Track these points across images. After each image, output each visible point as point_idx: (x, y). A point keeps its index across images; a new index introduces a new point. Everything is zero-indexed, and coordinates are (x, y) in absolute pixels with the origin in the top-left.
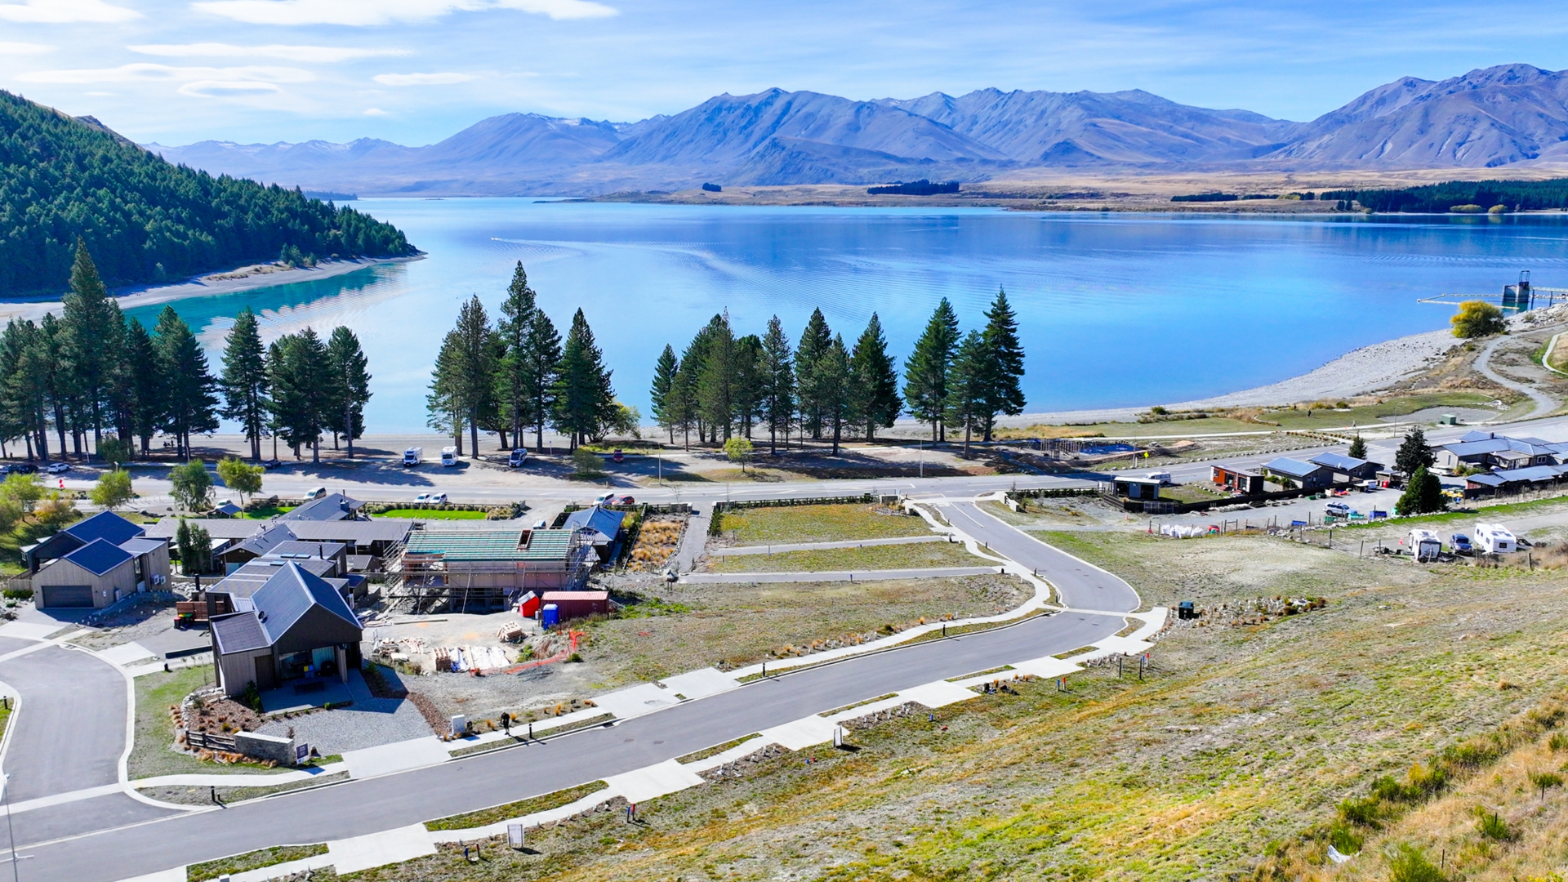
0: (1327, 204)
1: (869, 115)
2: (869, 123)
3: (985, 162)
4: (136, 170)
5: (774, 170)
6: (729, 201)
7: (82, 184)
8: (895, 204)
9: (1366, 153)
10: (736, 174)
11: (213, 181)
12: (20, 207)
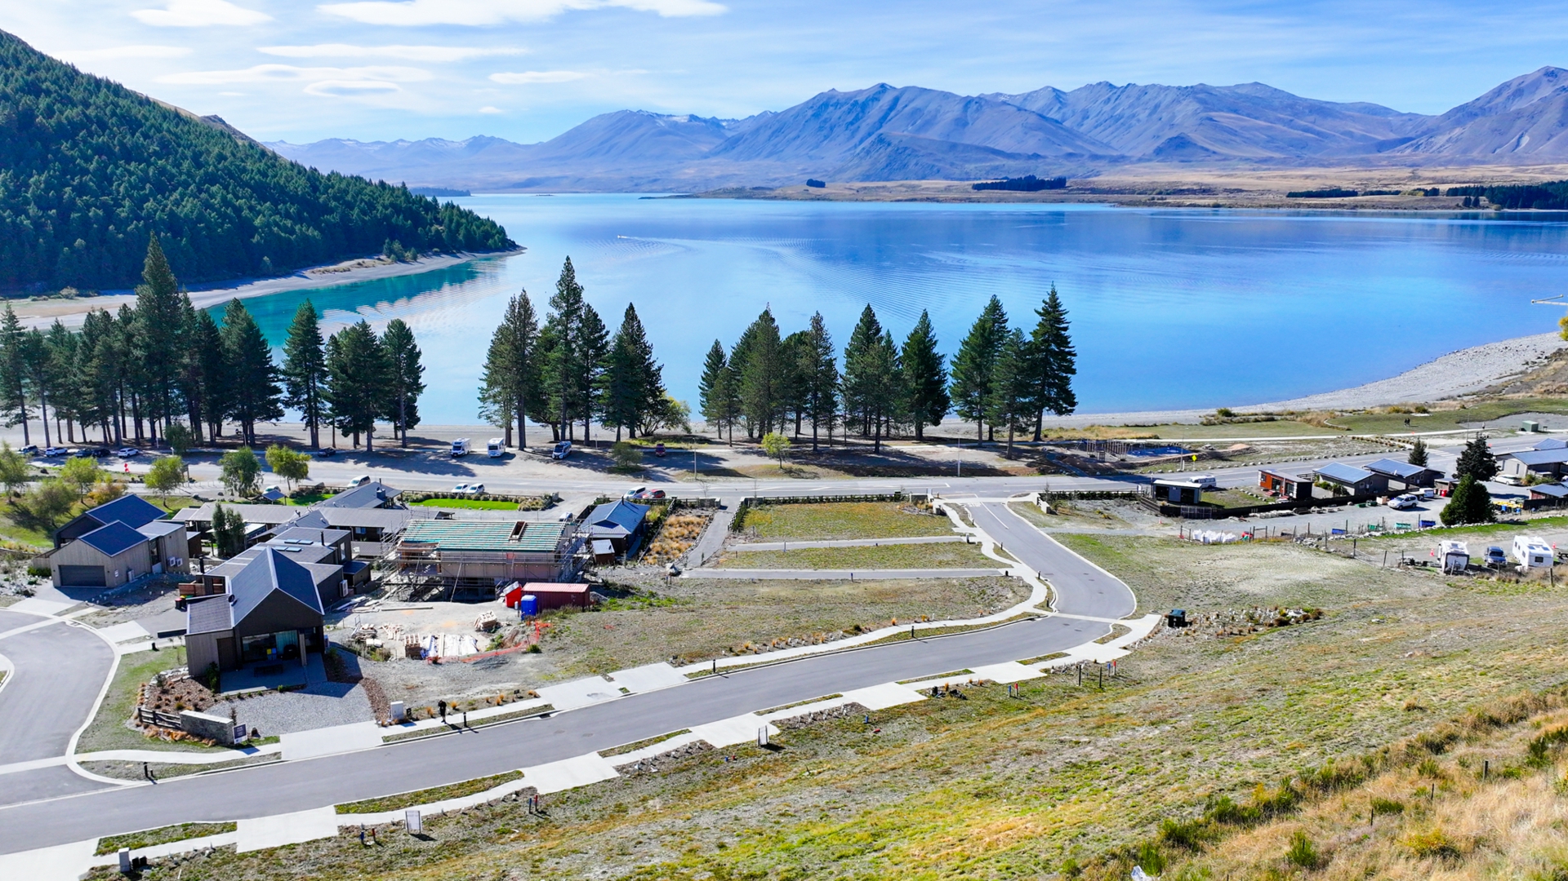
0: (1452, 200)
1: (977, 110)
2: (977, 118)
3: (1095, 157)
4: (249, 168)
5: (879, 166)
6: (832, 197)
7: (197, 180)
8: (999, 201)
9: (1499, 147)
10: (841, 171)
11: (322, 177)
12: (140, 202)
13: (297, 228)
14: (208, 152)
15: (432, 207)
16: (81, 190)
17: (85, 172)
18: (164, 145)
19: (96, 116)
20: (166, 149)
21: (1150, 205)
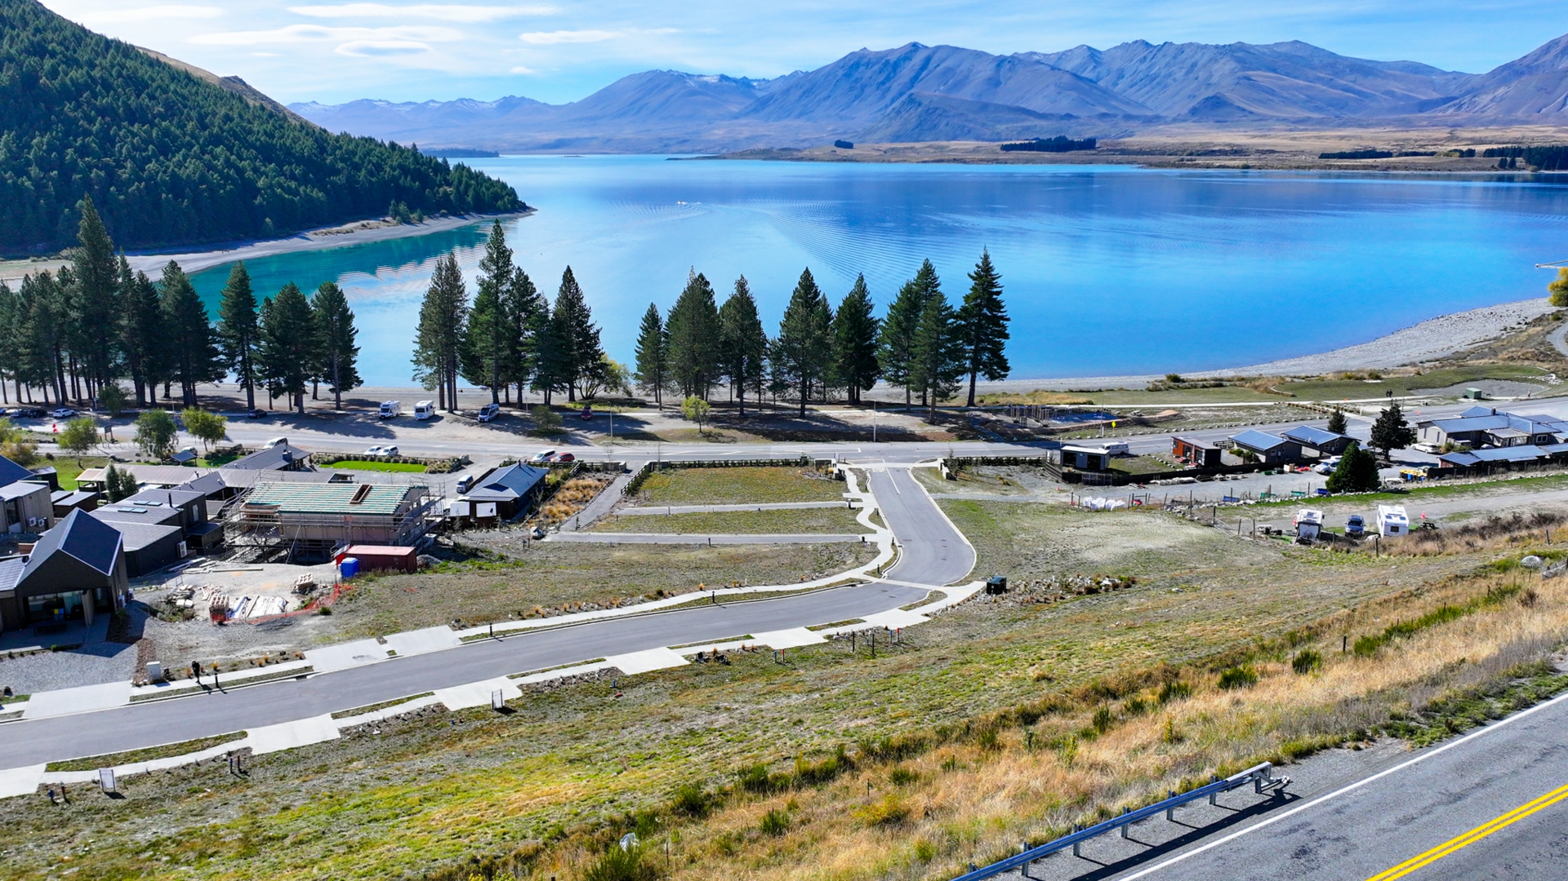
0: (1488, 161)
1: (1010, 69)
2: (1010, 78)
3: (1128, 117)
4: (255, 129)
5: (910, 126)
6: (858, 158)
7: (201, 142)
8: (1028, 162)
9: (1545, 107)
10: (870, 131)
11: (332, 137)
12: (141, 164)
13: (301, 189)
14: (214, 114)
15: (444, 168)
16: (83, 151)
17: (87, 133)
18: (169, 106)
19: (101, 77)
20: (171, 111)
21: (1178, 167)
